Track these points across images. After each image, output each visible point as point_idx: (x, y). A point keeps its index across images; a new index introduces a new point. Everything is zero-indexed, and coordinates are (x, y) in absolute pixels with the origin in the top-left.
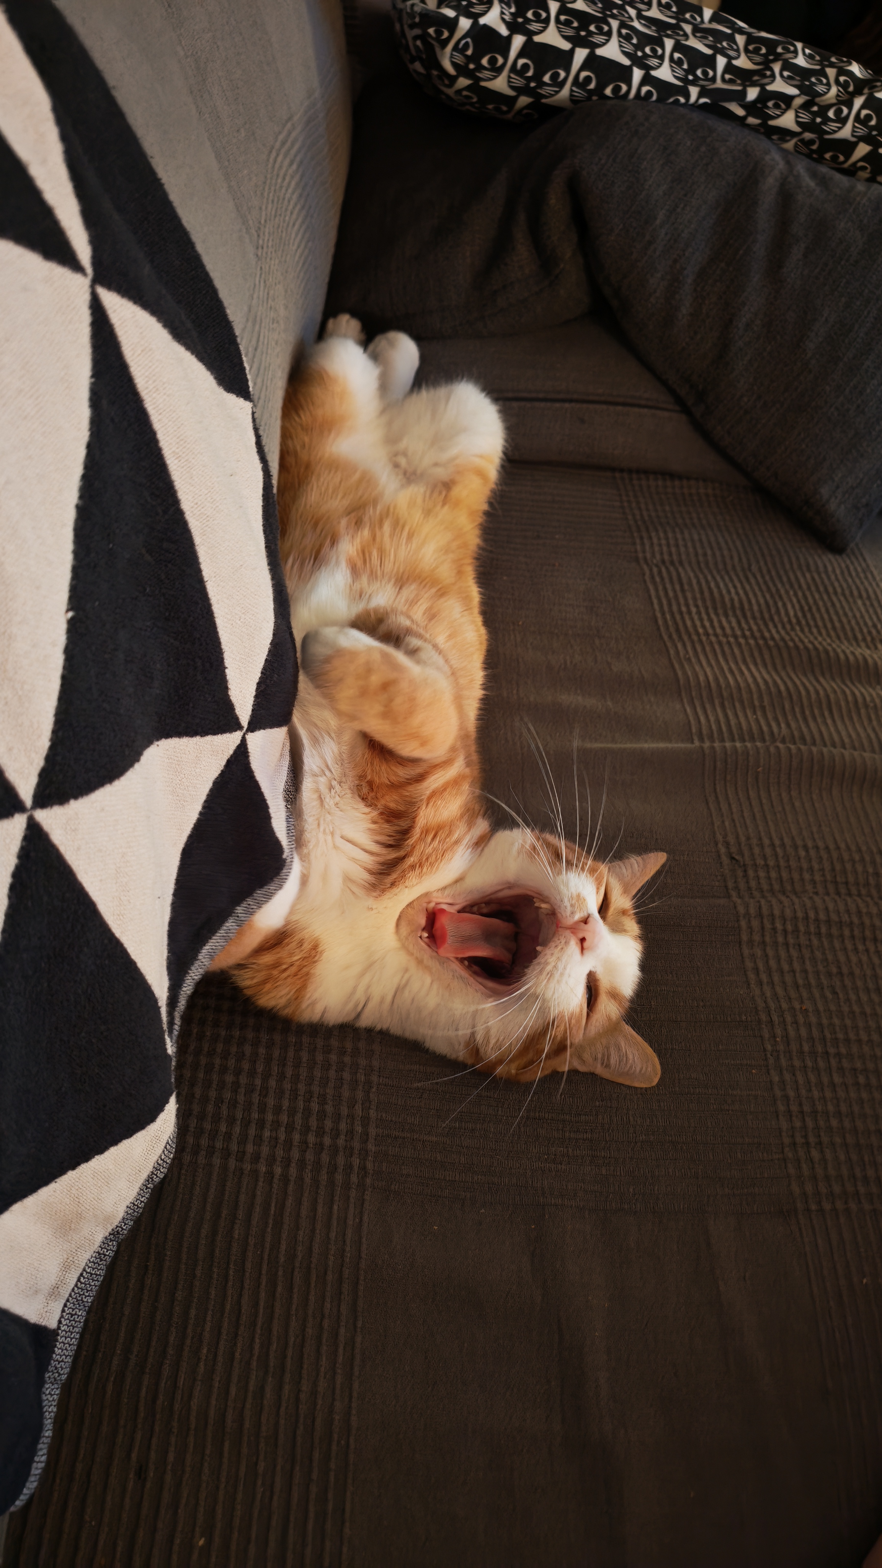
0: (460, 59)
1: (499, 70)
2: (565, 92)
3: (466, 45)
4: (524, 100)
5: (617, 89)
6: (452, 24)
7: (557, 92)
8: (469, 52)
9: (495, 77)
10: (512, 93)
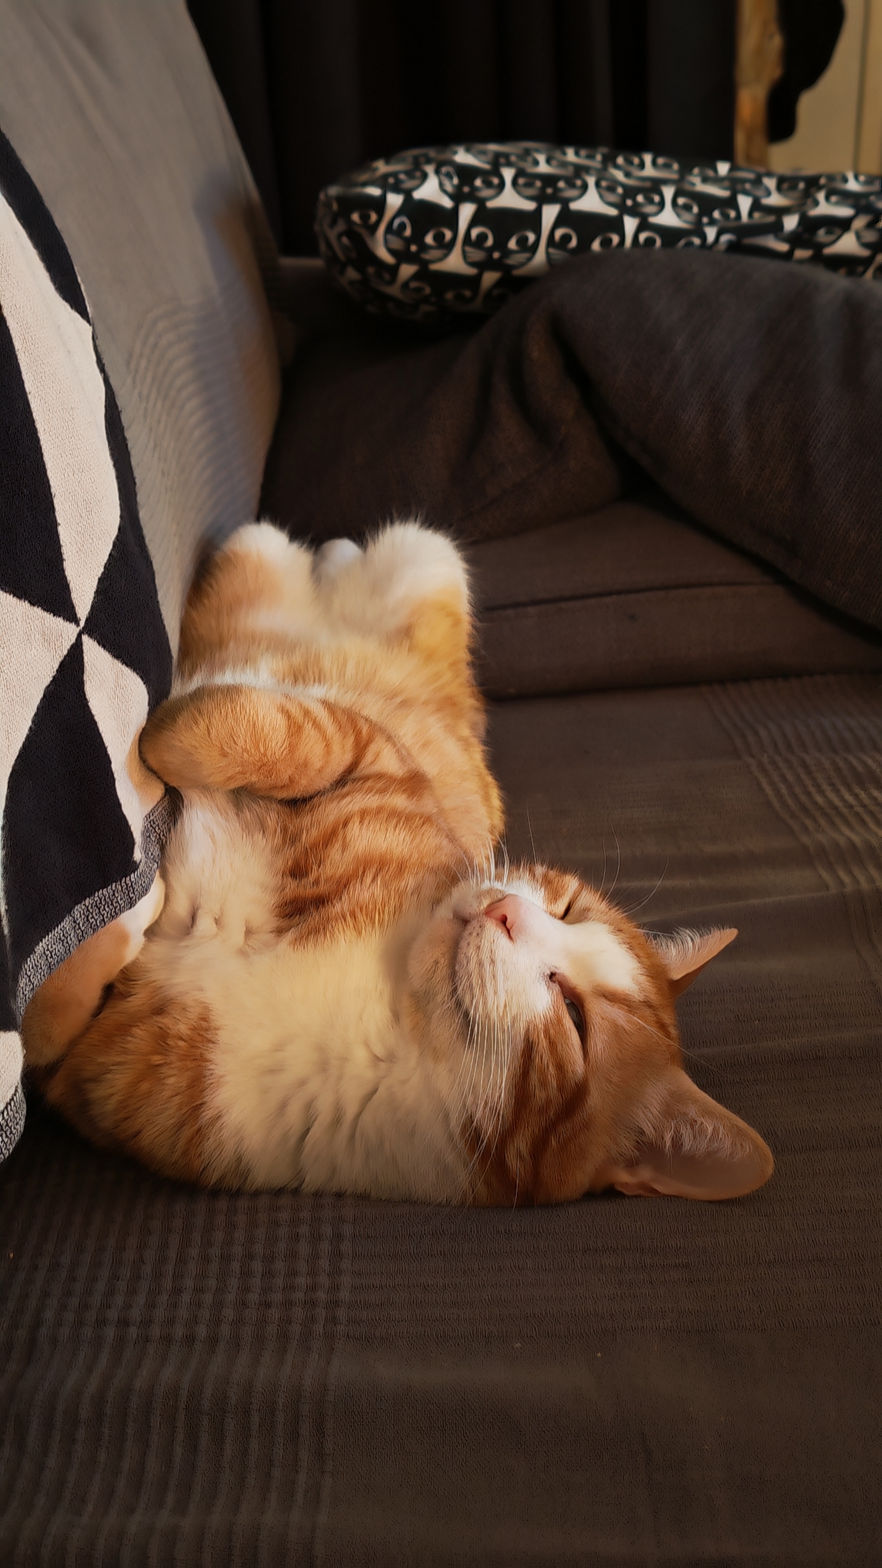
0: (396, 243)
1: (450, 246)
2: (541, 256)
3: (402, 226)
4: (490, 278)
5: (606, 243)
6: (380, 204)
7: (530, 259)
8: (408, 232)
9: (446, 256)
10: (472, 271)
